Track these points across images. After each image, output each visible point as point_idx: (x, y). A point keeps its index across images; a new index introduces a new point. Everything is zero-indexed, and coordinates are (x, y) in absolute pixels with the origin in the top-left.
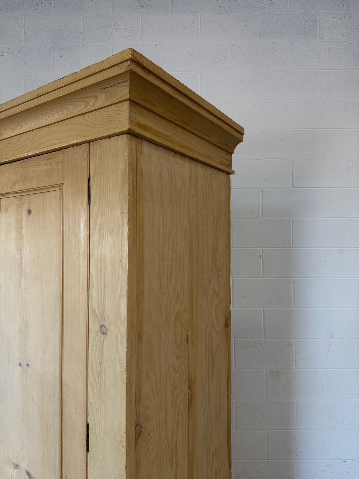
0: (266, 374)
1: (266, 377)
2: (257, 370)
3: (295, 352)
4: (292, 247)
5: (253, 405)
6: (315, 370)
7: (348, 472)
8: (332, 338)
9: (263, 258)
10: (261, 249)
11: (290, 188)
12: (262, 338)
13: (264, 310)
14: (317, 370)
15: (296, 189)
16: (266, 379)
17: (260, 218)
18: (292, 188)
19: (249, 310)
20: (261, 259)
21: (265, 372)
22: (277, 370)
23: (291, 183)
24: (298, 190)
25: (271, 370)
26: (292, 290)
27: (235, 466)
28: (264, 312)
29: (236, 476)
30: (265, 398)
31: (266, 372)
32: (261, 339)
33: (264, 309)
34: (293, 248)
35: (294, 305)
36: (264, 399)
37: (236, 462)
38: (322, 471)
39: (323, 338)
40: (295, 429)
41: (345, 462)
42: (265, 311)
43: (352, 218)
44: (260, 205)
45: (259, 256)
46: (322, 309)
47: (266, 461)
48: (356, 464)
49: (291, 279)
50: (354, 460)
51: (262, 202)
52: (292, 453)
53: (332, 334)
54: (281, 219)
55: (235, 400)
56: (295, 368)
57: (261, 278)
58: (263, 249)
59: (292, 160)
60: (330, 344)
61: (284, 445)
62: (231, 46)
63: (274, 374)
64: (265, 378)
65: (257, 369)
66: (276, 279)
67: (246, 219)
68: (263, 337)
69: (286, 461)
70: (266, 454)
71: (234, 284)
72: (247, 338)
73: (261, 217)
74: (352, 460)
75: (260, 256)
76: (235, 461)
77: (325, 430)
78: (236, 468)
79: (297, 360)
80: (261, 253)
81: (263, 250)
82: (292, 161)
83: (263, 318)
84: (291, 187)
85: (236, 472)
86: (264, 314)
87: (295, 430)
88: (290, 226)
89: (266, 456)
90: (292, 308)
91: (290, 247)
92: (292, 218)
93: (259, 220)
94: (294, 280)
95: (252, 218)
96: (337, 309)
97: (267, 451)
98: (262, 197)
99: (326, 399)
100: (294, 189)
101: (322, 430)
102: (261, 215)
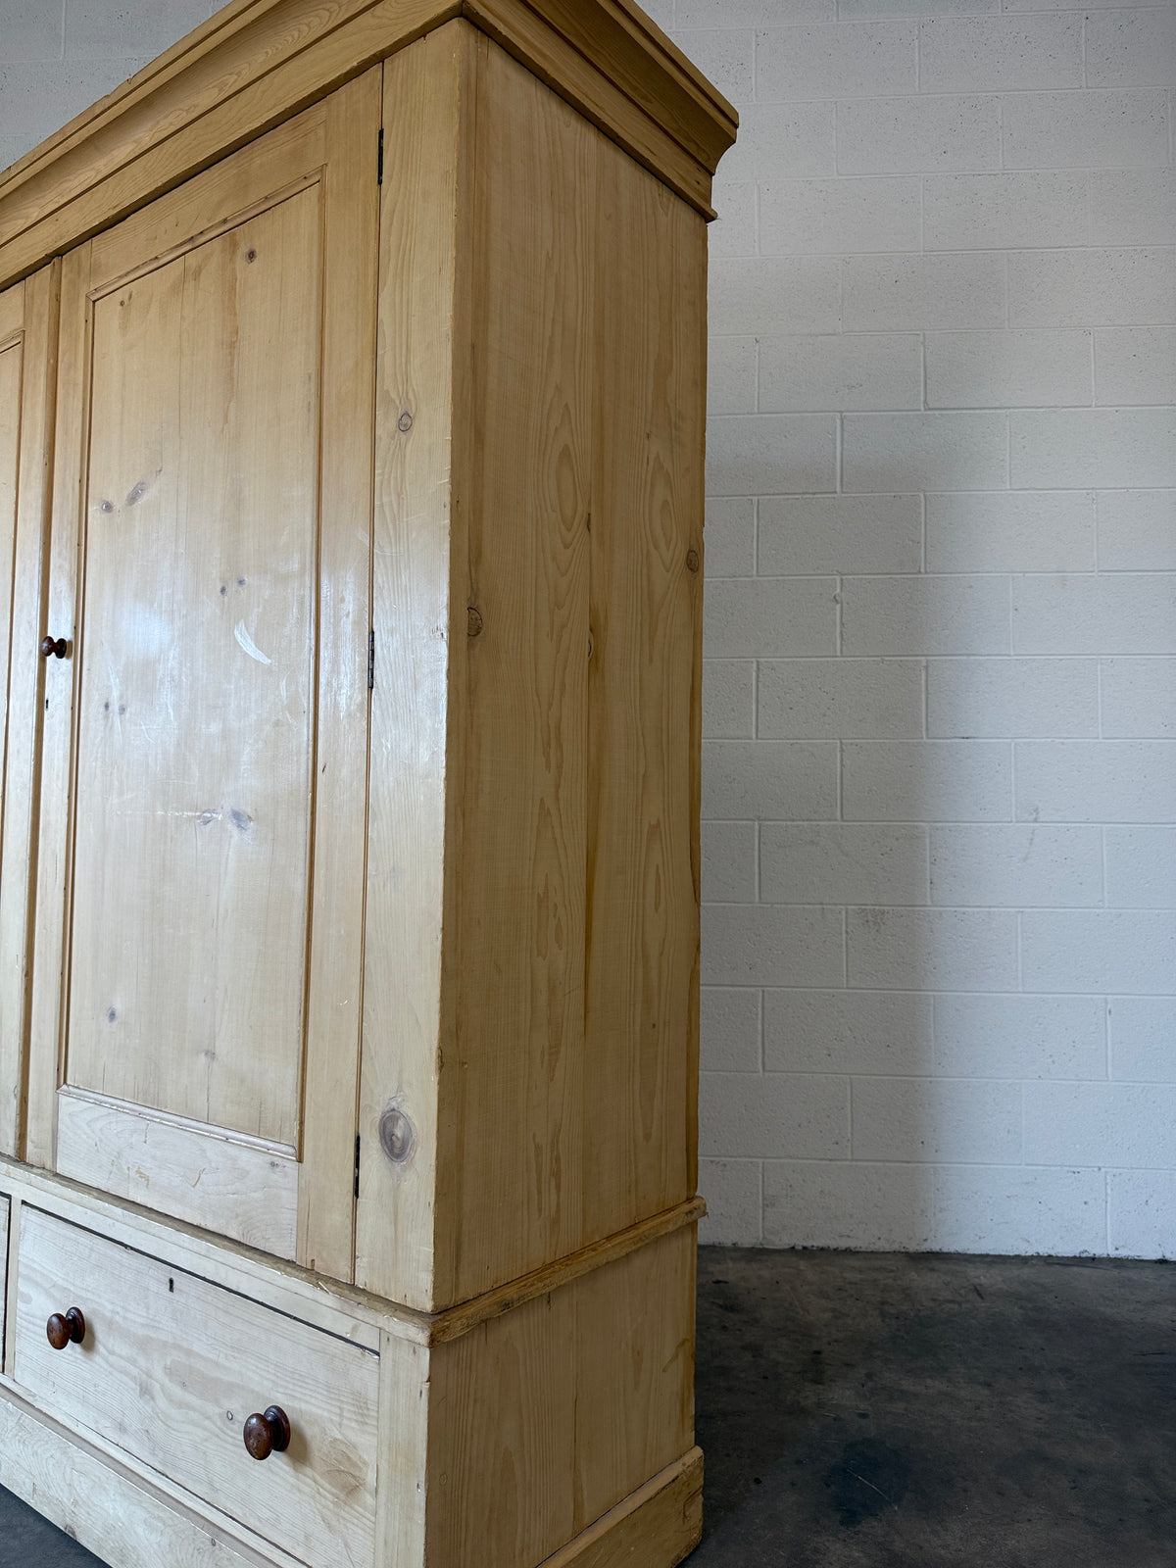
0: (847, 918)
1: (847, 927)
2: (820, 906)
3: (928, 860)
4: (923, 570)
5: (810, 1004)
6: (987, 909)
7: (1085, 1203)
8: (1035, 821)
9: (842, 604)
10: (838, 578)
11: (920, 410)
12: (836, 820)
13: (841, 742)
14: (993, 909)
15: (936, 412)
16: (847, 932)
17: (835, 492)
18: (925, 410)
19: (800, 744)
20: (838, 606)
21: (844, 913)
22: (877, 908)
23: (922, 399)
24: (942, 415)
25: (863, 907)
26: (923, 689)
27: (761, 1176)
28: (842, 750)
29: (763, 1204)
30: (845, 986)
31: (847, 913)
32: (835, 823)
33: (843, 741)
34: (926, 573)
35: (927, 729)
36: (843, 988)
37: (763, 1163)
38: (1008, 1197)
39: (1011, 822)
40: (930, 1076)
41: (1076, 1175)
42: (844, 747)
43: (1093, 489)
44: (835, 458)
45: (832, 598)
46: (1009, 740)
47: (847, 1163)
48: (1108, 1181)
49: (918, 658)
50: (1103, 1170)
51: (842, 449)
52: (923, 1143)
53: (1036, 810)
54: (893, 494)
55: (760, 989)
56: (929, 903)
57: (837, 657)
58: (844, 577)
59: (924, 334)
60: (1032, 839)
61: (900, 1122)
62: (757, 36)
63: (870, 918)
64: (844, 928)
65: (821, 904)
66: (879, 659)
67: (797, 496)
68: (839, 818)
69: (905, 1165)
70: (849, 1145)
71: (761, 676)
72: (793, 820)
73: (838, 489)
74: (1096, 1169)
75: (835, 597)
76: (760, 1161)
77: (1017, 1081)
78: (763, 1182)
79: (934, 881)
80: (838, 590)
81: (842, 580)
82: (924, 338)
83: (839, 765)
84: (922, 408)
85: (763, 1193)
86: (842, 755)
87: (929, 1079)
88: (920, 513)
89: (850, 1149)
90: (922, 738)
91: (920, 572)
92: (925, 491)
93: (834, 498)
94: (927, 661)
95: (814, 494)
96: (1049, 740)
97: (849, 1135)
98: (842, 435)
99: (1019, 992)
100: (929, 412)
101: (1010, 1081)
102: (838, 484)
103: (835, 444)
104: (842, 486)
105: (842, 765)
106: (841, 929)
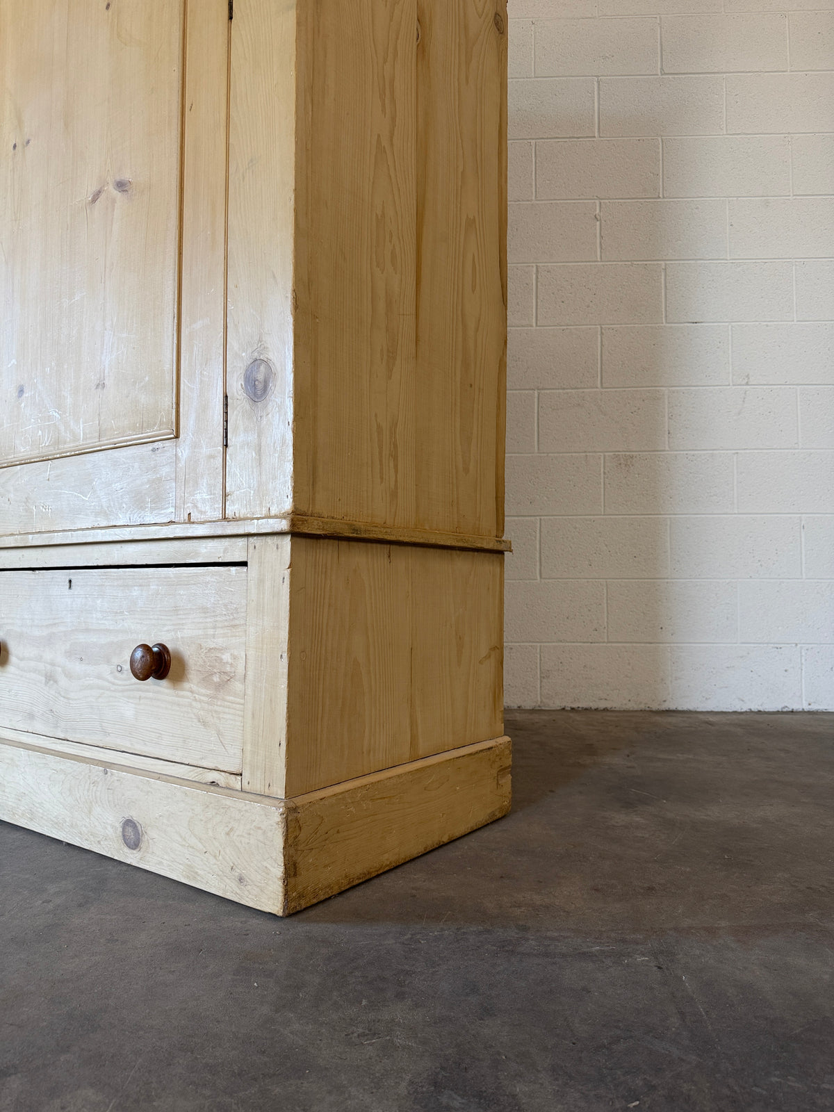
0: (604, 462)
1: (604, 469)
2: (584, 454)
3: (666, 415)
4: (661, 196)
5: (576, 528)
6: (711, 452)
7: (786, 671)
8: (747, 384)
9: (601, 220)
10: (597, 202)
11: (657, 75)
12: (597, 388)
13: (601, 328)
14: (715, 452)
15: (670, 77)
16: (604, 473)
17: (594, 137)
18: (662, 75)
19: (571, 329)
20: (598, 223)
21: (602, 458)
22: (628, 453)
23: (659, 66)
24: (674, 78)
25: (617, 453)
26: (663, 286)
27: (538, 656)
28: (602, 333)
29: (541, 677)
30: (603, 513)
31: (604, 458)
32: (596, 390)
33: (603, 326)
34: (664, 198)
35: (666, 316)
36: (601, 515)
37: (541, 646)
38: (728, 667)
39: (729, 385)
40: (667, 578)
41: (779, 650)
42: (603, 331)
43: (789, 133)
44: (594, 110)
45: (593, 217)
46: (727, 324)
47: (605, 644)
48: (803, 654)
49: (659, 262)
50: (799, 646)
51: (599, 104)
52: (661, 628)
53: (748, 376)
54: (639, 138)
55: (538, 518)
56: (667, 448)
57: (598, 261)
58: (602, 201)
59: (660, 18)
60: (744, 398)
61: (644, 613)
63: (622, 461)
64: (602, 470)
65: (585, 452)
66: (630, 263)
67: (565, 140)
68: (599, 386)
69: (648, 645)
70: (606, 631)
71: (539, 277)
72: (564, 389)
73: (596, 135)
74: (794, 645)
75: (595, 216)
76: (539, 644)
77: (733, 580)
78: (541, 660)
79: (671, 432)
80: (598, 211)
81: (600, 203)
82: (661, 21)
83: (599, 344)
84: (660, 74)
85: (540, 668)
86: (602, 338)
87: (666, 580)
88: (659, 153)
89: (606, 634)
90: (662, 323)
91: (659, 197)
92: (662, 136)
93: (593, 141)
94: (666, 265)
95: (578, 138)
96: (757, 323)
97: (606, 624)
98: (599, 94)
99: (735, 514)
100: (664, 76)
101: (727, 581)
102: (596, 130)
103: (593, 100)
104: (599, 132)
105: (602, 345)
106: (600, 470)
